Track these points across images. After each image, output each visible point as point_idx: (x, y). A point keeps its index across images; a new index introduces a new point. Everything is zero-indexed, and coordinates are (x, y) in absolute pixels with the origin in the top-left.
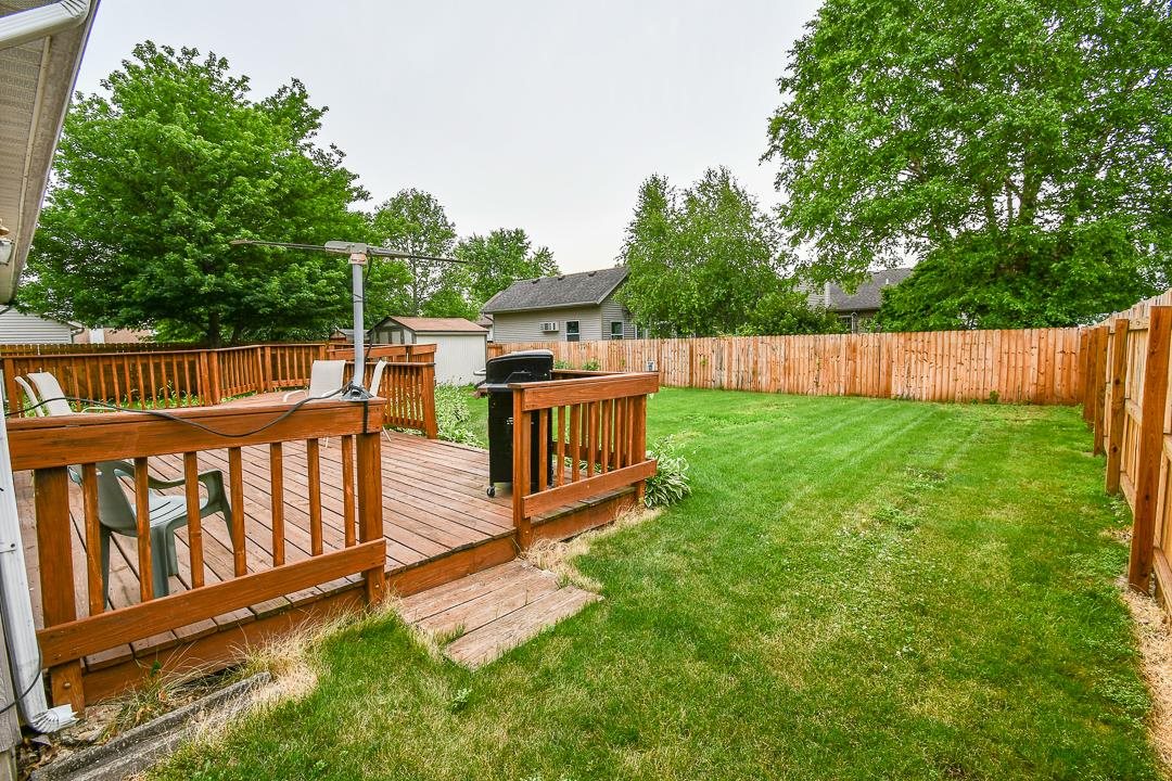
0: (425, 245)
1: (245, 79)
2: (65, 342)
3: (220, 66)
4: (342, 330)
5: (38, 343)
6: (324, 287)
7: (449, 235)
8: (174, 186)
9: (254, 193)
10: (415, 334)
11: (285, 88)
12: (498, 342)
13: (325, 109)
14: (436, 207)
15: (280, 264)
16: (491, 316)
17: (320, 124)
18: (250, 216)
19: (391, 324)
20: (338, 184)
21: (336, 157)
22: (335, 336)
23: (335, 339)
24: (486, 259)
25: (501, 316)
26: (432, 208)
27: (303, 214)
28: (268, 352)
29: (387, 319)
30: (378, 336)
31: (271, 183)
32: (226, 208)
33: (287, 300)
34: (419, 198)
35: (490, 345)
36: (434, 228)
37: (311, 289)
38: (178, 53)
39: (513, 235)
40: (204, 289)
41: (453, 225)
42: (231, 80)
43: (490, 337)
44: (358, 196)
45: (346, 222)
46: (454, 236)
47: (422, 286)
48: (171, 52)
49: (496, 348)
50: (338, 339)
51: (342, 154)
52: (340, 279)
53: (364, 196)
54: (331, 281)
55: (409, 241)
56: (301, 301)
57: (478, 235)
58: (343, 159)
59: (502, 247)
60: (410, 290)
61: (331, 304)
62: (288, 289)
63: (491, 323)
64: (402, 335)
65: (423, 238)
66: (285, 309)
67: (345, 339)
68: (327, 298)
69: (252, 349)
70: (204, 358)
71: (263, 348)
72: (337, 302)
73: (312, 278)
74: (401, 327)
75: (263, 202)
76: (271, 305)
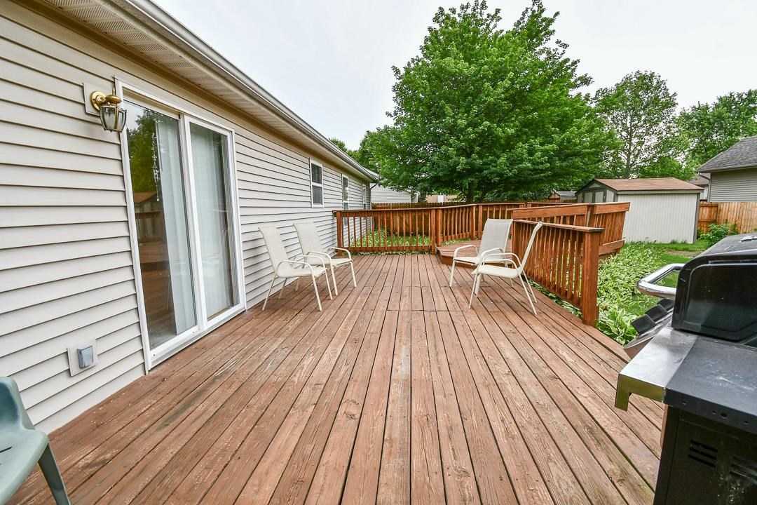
0: (643, 118)
1: (498, 11)
2: (408, 202)
3: (482, 8)
4: (557, 192)
5: (391, 203)
6: (539, 158)
7: (670, 104)
8: (448, 101)
9: (495, 94)
10: (617, 194)
11: (527, 9)
12: (714, 201)
13: (557, 14)
14: (658, 83)
15: (509, 144)
16: (708, 175)
17: (554, 31)
18: (491, 112)
19: (596, 186)
20: (561, 73)
21: (560, 50)
22: (553, 197)
23: (552, 199)
24: (710, 123)
25: (719, 175)
26: (655, 84)
27: (530, 104)
28: (481, 209)
29: (594, 181)
30: (583, 196)
31: (507, 83)
32: (475, 109)
33: (510, 171)
34: (642, 78)
35: (701, 204)
36: (655, 101)
37: (530, 161)
38: (458, 11)
39: (744, 97)
40: (459, 168)
41: (675, 94)
42: (489, 16)
43: (704, 195)
44: (582, 83)
45: (566, 104)
46: (674, 105)
47: (636, 152)
48: (454, 11)
49: (711, 206)
50: (555, 199)
51: (565, 46)
52: (554, 151)
53: (586, 81)
54: (545, 152)
55: (629, 117)
56: (521, 170)
57: (703, 103)
58: (567, 50)
59: (730, 110)
60: (623, 156)
61: (542, 171)
62: (512, 163)
63: (707, 182)
64: (605, 194)
65: (642, 112)
66: (509, 178)
67: (559, 199)
68: (541, 167)
69: (469, 207)
70: (433, 213)
71: (477, 207)
72: (547, 169)
73: (531, 152)
74: (604, 188)
75: (501, 99)
76: (500, 175)
